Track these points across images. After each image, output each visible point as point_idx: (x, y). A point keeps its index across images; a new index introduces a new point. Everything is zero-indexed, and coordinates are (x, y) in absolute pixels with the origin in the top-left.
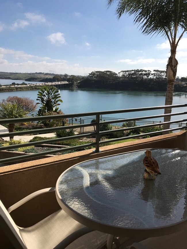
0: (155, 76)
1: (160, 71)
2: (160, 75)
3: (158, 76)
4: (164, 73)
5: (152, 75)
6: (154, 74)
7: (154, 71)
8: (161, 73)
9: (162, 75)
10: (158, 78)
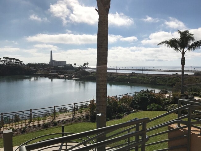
0: (5, 63)
1: (10, 58)
2: (10, 62)
3: (8, 62)
4: (13, 60)
5: (1, 61)
6: (4, 60)
7: (4, 58)
8: (11, 60)
9: (12, 62)
10: (8, 65)
